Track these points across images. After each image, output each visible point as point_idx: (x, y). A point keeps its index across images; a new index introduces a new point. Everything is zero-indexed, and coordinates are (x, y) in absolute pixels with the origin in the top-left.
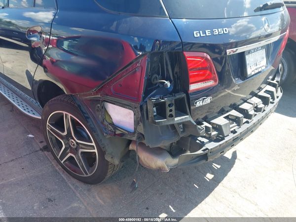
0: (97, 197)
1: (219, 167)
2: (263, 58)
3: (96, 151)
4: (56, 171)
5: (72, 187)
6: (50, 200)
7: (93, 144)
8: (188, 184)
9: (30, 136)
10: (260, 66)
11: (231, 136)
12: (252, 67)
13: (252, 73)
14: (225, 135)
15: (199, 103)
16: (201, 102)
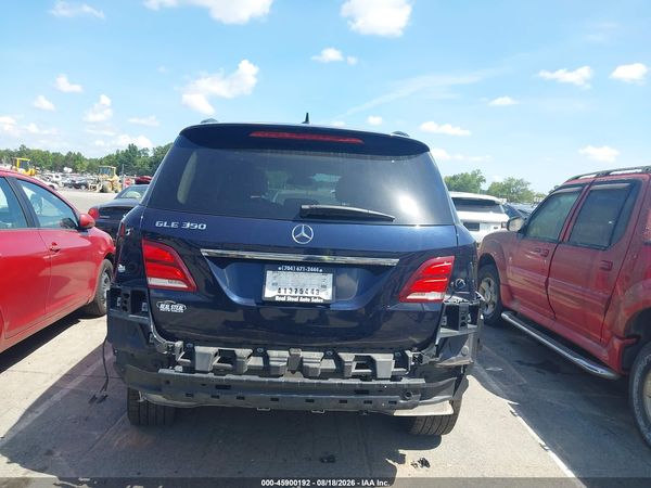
0: (120, 439)
2: (324, 287)
10: (310, 295)
11: (211, 375)
12: (282, 291)
13: (277, 299)
14: (197, 369)
15: (164, 307)
16: (167, 306)
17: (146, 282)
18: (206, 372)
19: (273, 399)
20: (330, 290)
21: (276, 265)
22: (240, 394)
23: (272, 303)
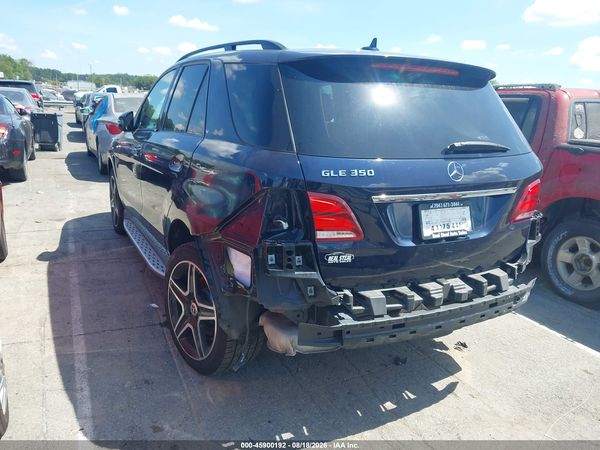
0: (208, 393)
1: (412, 397)
2: (465, 219)
3: (215, 318)
4: (170, 352)
5: (181, 375)
6: (147, 382)
7: (214, 308)
8: (348, 408)
9: (154, 305)
10: (456, 229)
11: (387, 318)
12: (435, 227)
13: (435, 237)
14: (376, 314)
15: (332, 259)
16: (336, 258)
17: (315, 236)
18: (382, 316)
19: (438, 327)
20: (469, 222)
21: (428, 204)
22: (413, 329)
23: (431, 241)
